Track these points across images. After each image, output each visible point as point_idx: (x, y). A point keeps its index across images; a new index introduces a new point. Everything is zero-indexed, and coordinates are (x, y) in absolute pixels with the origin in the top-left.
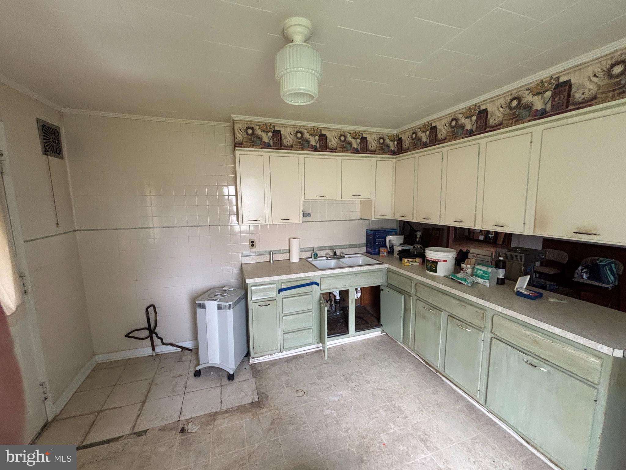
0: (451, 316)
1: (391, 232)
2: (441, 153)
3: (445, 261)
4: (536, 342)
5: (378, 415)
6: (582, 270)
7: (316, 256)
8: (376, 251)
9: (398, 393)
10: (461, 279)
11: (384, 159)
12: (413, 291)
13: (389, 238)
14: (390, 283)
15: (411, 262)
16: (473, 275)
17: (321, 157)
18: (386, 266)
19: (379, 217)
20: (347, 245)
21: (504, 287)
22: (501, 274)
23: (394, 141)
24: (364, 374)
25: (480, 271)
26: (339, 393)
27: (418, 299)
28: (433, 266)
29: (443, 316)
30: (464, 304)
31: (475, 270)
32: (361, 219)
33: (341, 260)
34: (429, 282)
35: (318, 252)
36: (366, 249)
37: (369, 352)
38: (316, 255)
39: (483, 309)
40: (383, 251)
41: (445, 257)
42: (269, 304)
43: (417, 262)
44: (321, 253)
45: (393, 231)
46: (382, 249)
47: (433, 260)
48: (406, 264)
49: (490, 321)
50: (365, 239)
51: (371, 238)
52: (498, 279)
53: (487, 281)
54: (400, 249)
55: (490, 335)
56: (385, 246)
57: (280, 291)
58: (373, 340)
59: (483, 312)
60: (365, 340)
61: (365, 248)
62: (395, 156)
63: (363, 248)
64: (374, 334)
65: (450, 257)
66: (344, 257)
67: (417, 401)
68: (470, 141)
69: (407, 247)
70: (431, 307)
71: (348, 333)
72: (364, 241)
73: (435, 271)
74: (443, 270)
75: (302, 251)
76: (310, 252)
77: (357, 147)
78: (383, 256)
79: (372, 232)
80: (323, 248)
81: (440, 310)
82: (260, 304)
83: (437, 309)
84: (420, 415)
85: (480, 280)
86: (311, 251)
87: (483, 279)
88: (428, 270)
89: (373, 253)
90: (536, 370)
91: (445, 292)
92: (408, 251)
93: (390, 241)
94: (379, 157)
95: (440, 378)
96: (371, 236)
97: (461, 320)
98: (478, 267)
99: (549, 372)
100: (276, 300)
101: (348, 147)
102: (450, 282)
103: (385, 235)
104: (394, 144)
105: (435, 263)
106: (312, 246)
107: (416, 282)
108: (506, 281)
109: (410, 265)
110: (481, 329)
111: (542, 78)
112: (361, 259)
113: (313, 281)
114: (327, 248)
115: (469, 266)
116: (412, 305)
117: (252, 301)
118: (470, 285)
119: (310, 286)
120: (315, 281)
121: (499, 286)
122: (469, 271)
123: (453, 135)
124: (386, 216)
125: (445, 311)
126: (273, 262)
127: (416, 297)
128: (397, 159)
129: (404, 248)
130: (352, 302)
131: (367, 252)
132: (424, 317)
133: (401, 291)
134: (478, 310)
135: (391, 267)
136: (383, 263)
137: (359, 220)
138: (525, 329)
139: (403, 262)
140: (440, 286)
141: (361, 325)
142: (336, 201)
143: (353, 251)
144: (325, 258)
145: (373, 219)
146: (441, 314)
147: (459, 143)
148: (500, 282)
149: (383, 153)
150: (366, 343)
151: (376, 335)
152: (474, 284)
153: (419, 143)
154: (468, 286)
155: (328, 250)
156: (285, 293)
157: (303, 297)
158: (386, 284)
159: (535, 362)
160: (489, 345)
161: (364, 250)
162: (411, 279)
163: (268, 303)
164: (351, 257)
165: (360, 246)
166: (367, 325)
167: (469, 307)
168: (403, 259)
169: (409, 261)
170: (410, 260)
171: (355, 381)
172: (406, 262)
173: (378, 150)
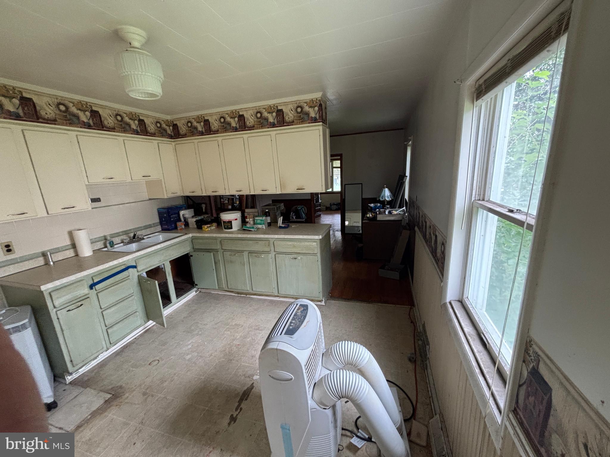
0: (250, 252)
1: (182, 207)
2: (217, 141)
3: (236, 219)
4: (294, 246)
5: (225, 336)
6: (293, 214)
7: (112, 245)
8: (172, 227)
9: (230, 318)
10: (250, 228)
11: (165, 142)
12: (219, 247)
13: (182, 213)
14: (196, 248)
15: (209, 227)
16: (254, 224)
17: (98, 135)
18: (190, 235)
19: (170, 195)
20: (141, 227)
21: (272, 227)
22: (269, 219)
23: (169, 126)
24: (200, 322)
25: (259, 221)
26: (190, 342)
27: (224, 251)
28: (229, 225)
29: (246, 254)
30: (257, 241)
31: (256, 221)
32: (150, 199)
33: (142, 241)
34: (230, 235)
35: (113, 239)
36: (162, 227)
37: (194, 308)
38: (111, 243)
39: (267, 240)
40: (180, 225)
41: (236, 216)
42: (81, 305)
43: (214, 226)
44: (116, 240)
45: (183, 207)
46: (179, 224)
47: (228, 221)
48: (206, 230)
49: (273, 245)
50: (158, 218)
51: (165, 215)
52: (268, 223)
53: (263, 225)
54: (194, 220)
55: (274, 253)
56: (180, 221)
57: (91, 287)
58: (192, 300)
59: (268, 242)
60: (185, 303)
61: (160, 226)
62: (173, 140)
63: (158, 226)
64: (192, 294)
65: (239, 216)
66: (143, 239)
67: (244, 315)
68: (235, 135)
69: (199, 218)
70: (235, 253)
71: (172, 303)
72: (157, 220)
73: (231, 228)
74: (236, 225)
75: (93, 242)
76: (102, 242)
77: (136, 128)
78: (182, 229)
79: (166, 210)
80: (117, 235)
81: (242, 251)
82: (68, 308)
83: (240, 252)
84: (249, 320)
85: (260, 226)
86: (102, 240)
87: (261, 224)
88: (225, 229)
89: (171, 229)
90: (297, 259)
91: (243, 239)
92: (202, 220)
93: (183, 215)
94: (160, 140)
95: (250, 297)
96: (165, 214)
97: (257, 252)
98: (257, 218)
99: (301, 258)
100: (88, 297)
101: (127, 127)
102: (243, 232)
103: (177, 211)
104: (170, 129)
105: (230, 222)
106: (102, 235)
107: (220, 239)
108: (272, 224)
109: (209, 229)
110: (268, 252)
111: (270, 104)
112: (161, 237)
113: (128, 266)
114: (121, 234)
115: (251, 219)
116: (220, 257)
117: (55, 310)
118: (256, 230)
119: (127, 271)
120: (130, 265)
121: (269, 227)
122: (252, 222)
123: (223, 129)
124: (176, 193)
125: (245, 251)
126: (54, 263)
127: (223, 250)
128: (175, 143)
129: (197, 219)
130: (169, 274)
131: (163, 230)
132: (231, 262)
133: (208, 251)
134: (265, 242)
135: (195, 235)
136: (186, 234)
137: (148, 200)
138: (289, 242)
139: (203, 229)
140: (240, 236)
141: (180, 292)
142: (126, 182)
143: (148, 231)
144: (122, 244)
145: (166, 197)
146: (243, 255)
147: (229, 135)
148: (269, 224)
149: (162, 136)
150: (187, 304)
151: (192, 296)
152: (258, 229)
153: (196, 132)
154: (255, 231)
155: (123, 235)
156: (98, 287)
157: (120, 284)
158: (193, 250)
159: (295, 256)
160: (274, 259)
161: (159, 228)
162: (216, 238)
163: (80, 303)
164: (150, 237)
165: (154, 225)
166: (183, 291)
167: (260, 242)
168: (203, 226)
169: (208, 227)
170: (209, 225)
171: (196, 329)
172: (206, 228)
173: (157, 133)
